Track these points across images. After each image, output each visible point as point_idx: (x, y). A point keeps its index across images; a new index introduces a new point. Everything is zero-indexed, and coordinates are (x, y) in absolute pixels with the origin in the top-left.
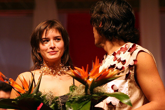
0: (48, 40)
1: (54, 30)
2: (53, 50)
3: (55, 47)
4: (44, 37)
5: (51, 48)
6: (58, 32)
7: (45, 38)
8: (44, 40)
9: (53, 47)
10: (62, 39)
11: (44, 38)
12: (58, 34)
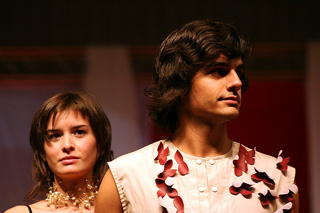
0: (58, 134)
1: (72, 112)
2: (69, 154)
3: (72, 149)
4: (50, 127)
5: (65, 150)
6: (80, 117)
7: (53, 131)
8: (50, 133)
9: (68, 149)
10: (90, 131)
11: (50, 131)
12: (80, 122)
